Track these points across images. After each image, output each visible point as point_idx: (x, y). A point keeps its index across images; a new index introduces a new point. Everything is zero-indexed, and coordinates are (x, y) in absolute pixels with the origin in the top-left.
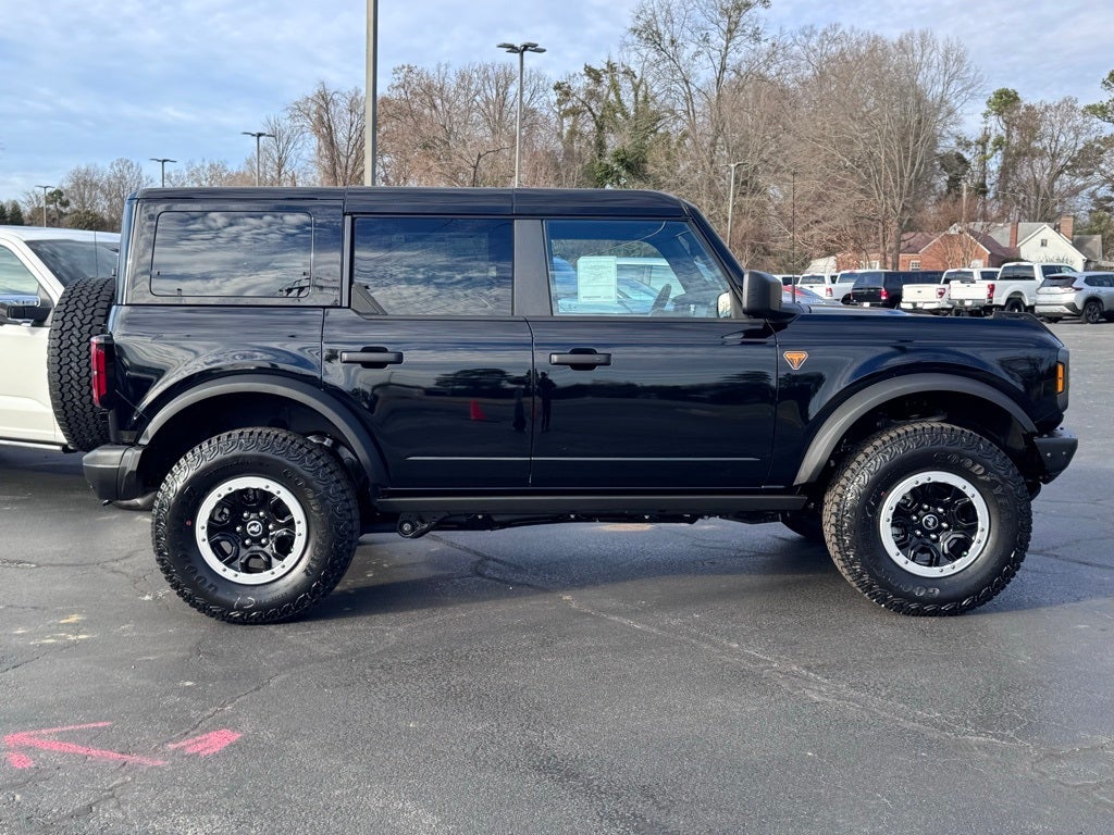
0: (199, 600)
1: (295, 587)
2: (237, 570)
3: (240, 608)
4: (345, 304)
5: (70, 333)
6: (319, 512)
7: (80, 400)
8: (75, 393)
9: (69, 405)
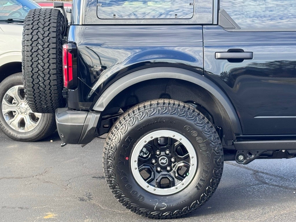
0: (133, 205)
1: (190, 197)
2: (155, 186)
3: (158, 209)
4: (215, 23)
5: (37, 42)
6: (206, 151)
7: (43, 83)
8: (40, 78)
9: (36, 86)
